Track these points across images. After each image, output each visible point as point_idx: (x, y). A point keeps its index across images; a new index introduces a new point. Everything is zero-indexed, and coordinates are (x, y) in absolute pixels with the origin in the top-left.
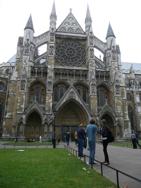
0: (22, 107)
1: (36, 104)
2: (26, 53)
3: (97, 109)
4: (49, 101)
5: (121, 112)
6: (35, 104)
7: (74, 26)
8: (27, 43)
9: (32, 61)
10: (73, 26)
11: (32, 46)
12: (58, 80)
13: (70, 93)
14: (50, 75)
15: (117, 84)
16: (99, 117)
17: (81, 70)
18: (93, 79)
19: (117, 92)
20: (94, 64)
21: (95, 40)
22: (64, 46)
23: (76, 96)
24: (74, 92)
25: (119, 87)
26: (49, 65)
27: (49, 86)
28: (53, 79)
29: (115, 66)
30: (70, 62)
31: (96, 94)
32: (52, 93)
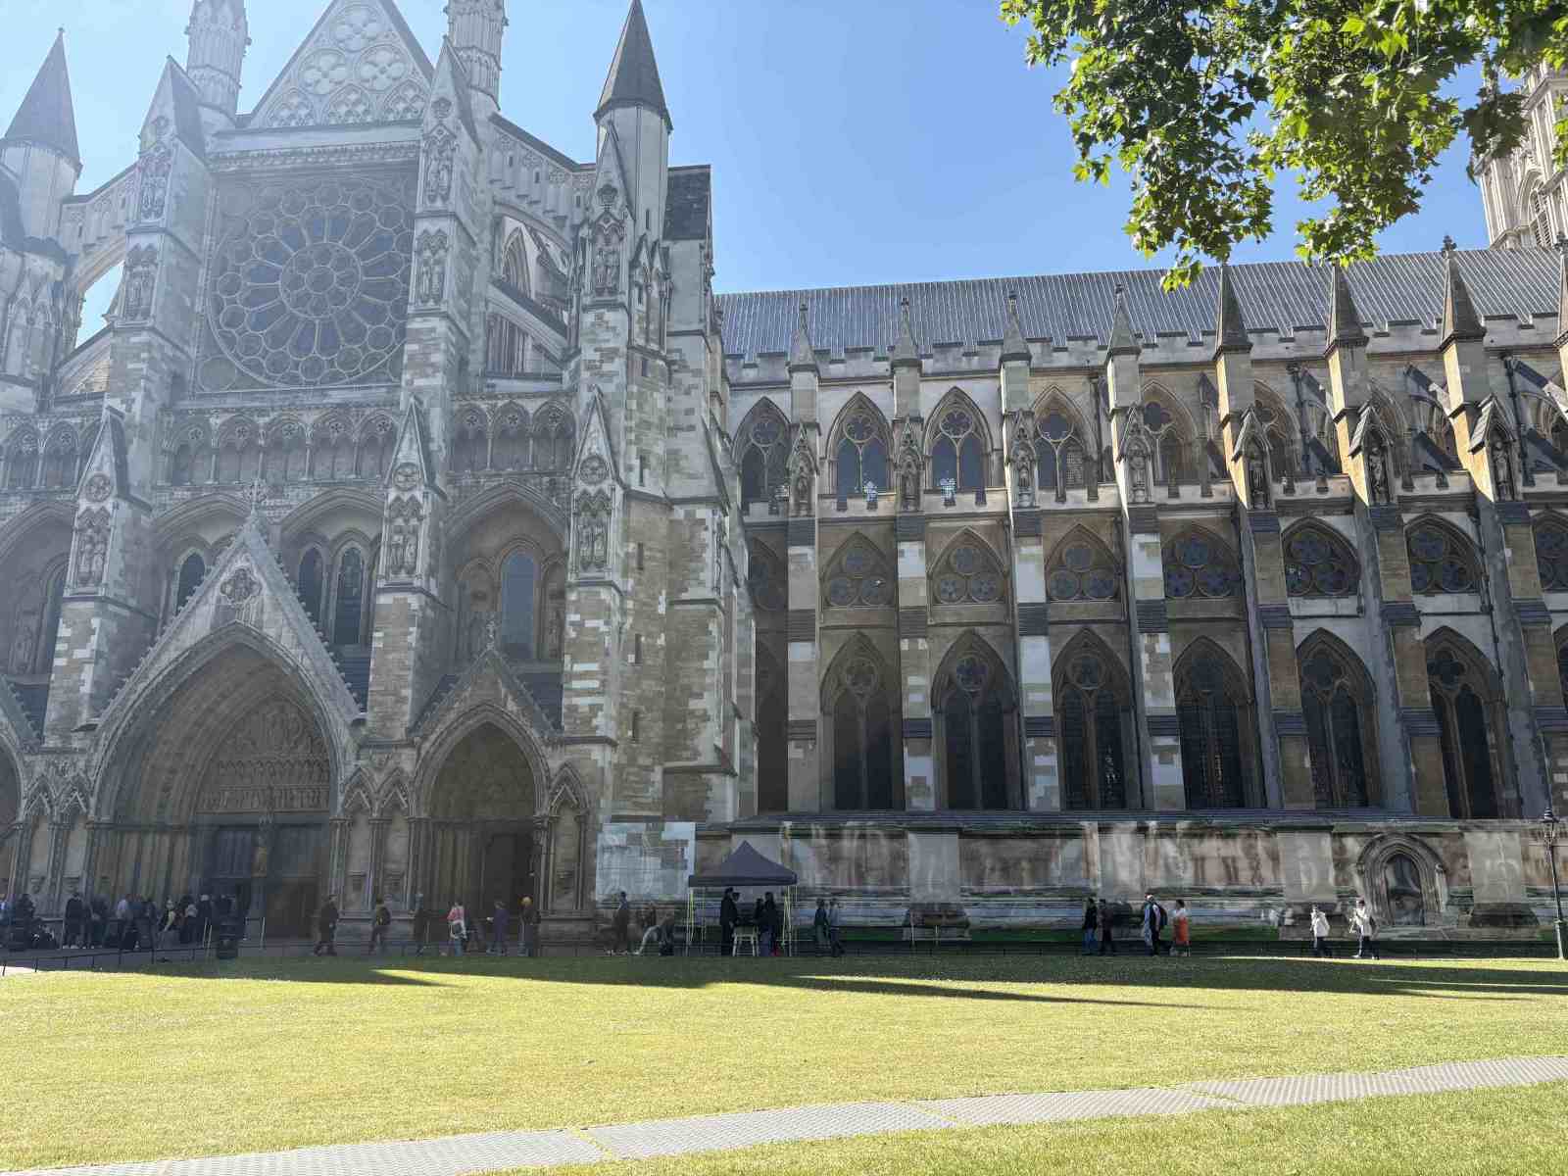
3: (407, 692)
4: (80, 654)
5: (595, 709)
7: (376, 70)
9: (29, 377)
10: (367, 71)
11: (26, 268)
12: (187, 495)
13: (229, 589)
14: (99, 469)
15: (592, 490)
16: (419, 754)
17: (359, 405)
18: (408, 470)
19: (585, 550)
20: (438, 350)
21: (510, 153)
22: (275, 234)
23: (268, 608)
24: (256, 576)
25: (609, 514)
26: (113, 397)
27: (88, 547)
28: (118, 496)
29: (604, 345)
30: (309, 349)
31: (417, 583)
32: (101, 593)
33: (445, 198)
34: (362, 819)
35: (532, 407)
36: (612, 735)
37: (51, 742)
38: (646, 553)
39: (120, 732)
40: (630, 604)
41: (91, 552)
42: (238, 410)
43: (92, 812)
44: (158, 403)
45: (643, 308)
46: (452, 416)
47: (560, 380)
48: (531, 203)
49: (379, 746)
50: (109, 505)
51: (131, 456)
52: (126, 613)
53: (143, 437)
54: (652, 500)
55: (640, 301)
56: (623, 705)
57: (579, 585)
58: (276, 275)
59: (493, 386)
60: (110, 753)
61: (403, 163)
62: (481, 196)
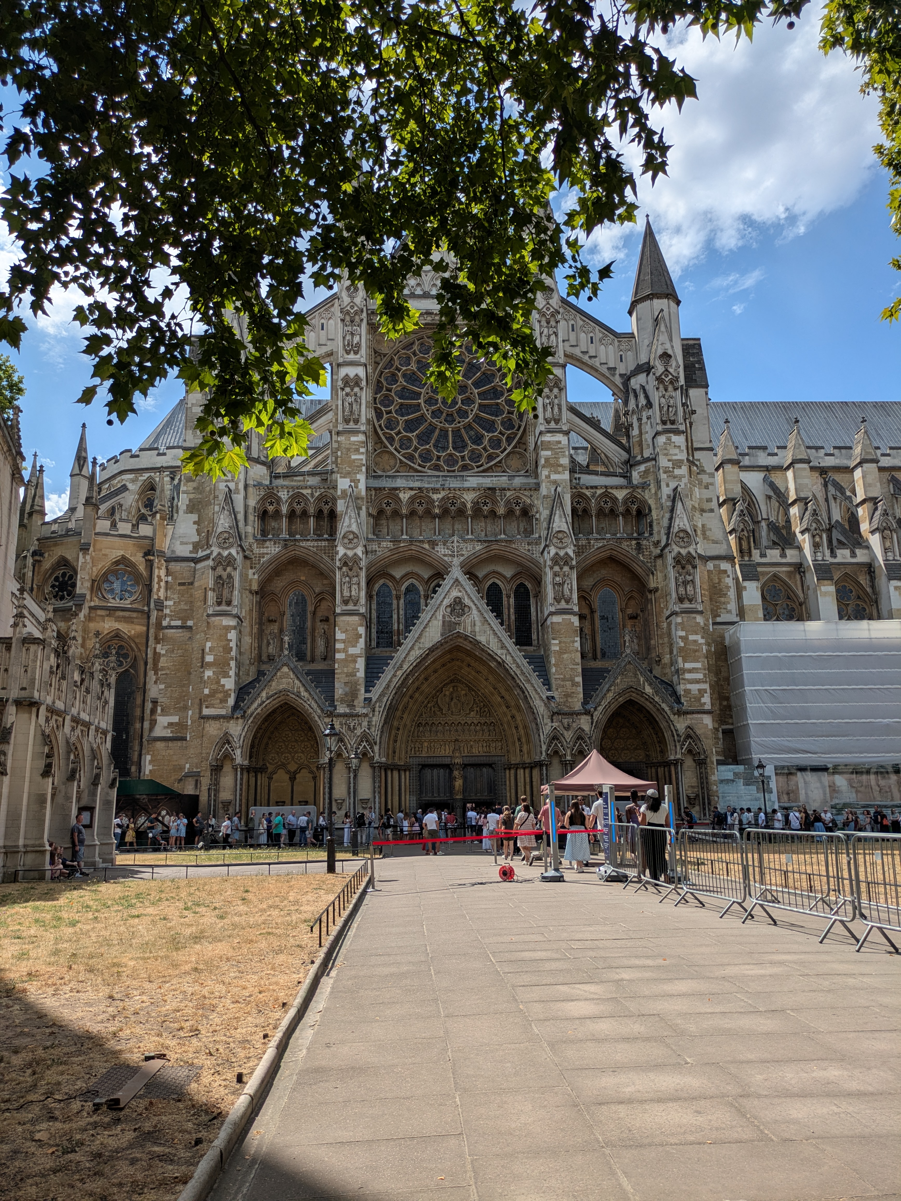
0: (227, 687)
1: (291, 670)
3: (579, 679)
4: (352, 651)
5: (702, 692)
6: (286, 669)
12: (390, 545)
14: (349, 527)
15: (684, 552)
16: (592, 719)
17: (500, 489)
18: (560, 535)
19: (681, 591)
20: (564, 456)
21: (572, 322)
23: (478, 623)
24: (467, 601)
25: (695, 567)
27: (347, 579)
28: (364, 546)
29: (675, 458)
30: (445, 448)
31: (573, 608)
32: (362, 610)
34: (555, 761)
35: (621, 495)
37: (342, 709)
39: (389, 703)
41: (350, 583)
43: (377, 755)
46: (572, 499)
47: (628, 477)
48: (590, 357)
49: (564, 714)
50: (359, 552)
57: (682, 612)
58: (418, 395)
60: (383, 718)
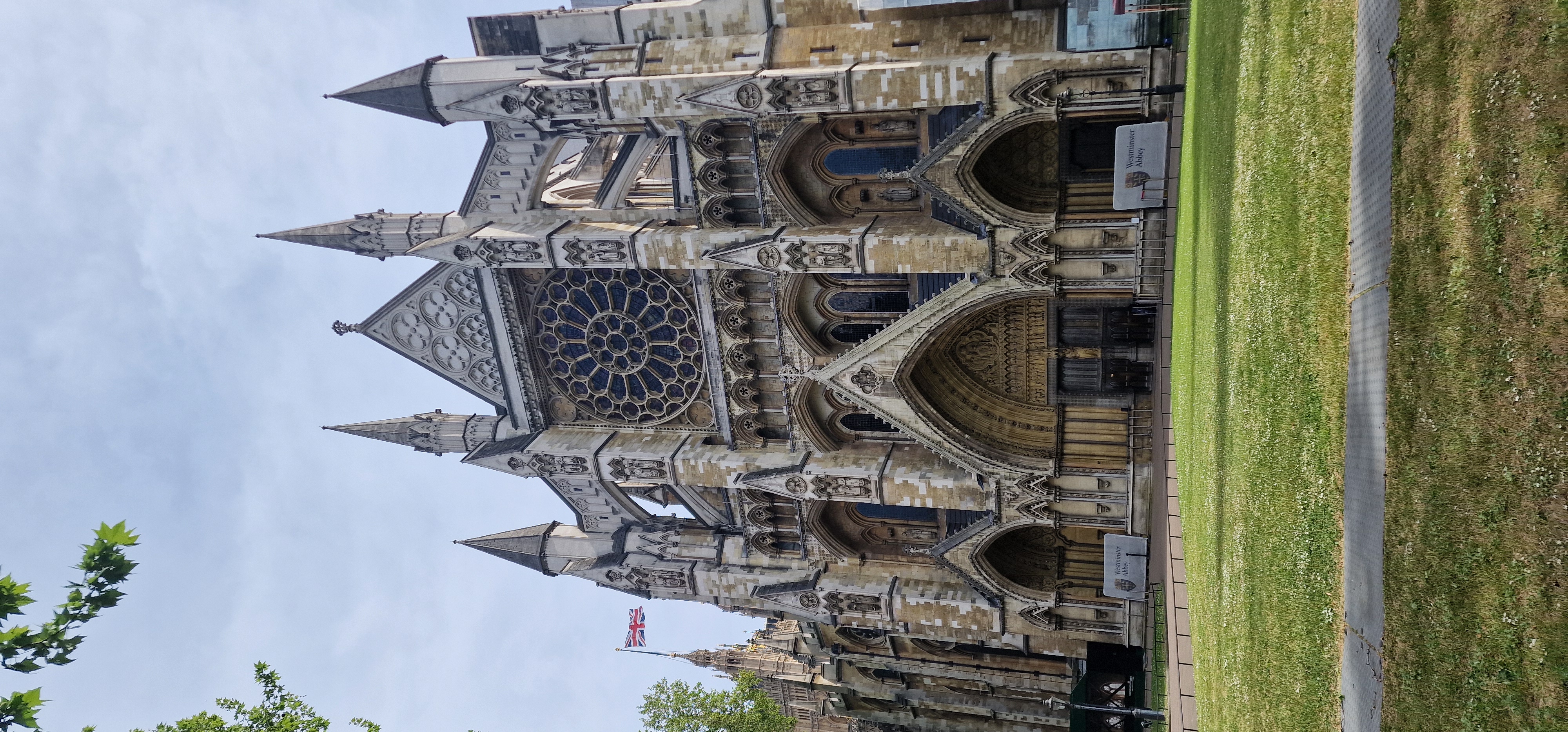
0: (969, 609)
1: (946, 552)
2: (683, 582)
3: (948, 241)
5: (961, 74)
6: (947, 556)
7: (443, 315)
8: (629, 577)
10: (444, 320)
11: (637, 550)
12: (797, 427)
13: (868, 388)
14: (781, 486)
15: (767, 96)
16: (1000, 226)
17: (714, 303)
18: (764, 255)
19: (820, 98)
20: (662, 242)
21: (489, 198)
22: (585, 380)
23: (882, 357)
24: (856, 369)
25: (786, 79)
26: (726, 482)
27: (840, 490)
28: (801, 472)
29: (640, 97)
30: (674, 349)
31: (856, 240)
32: (875, 478)
33: (536, 246)
34: (1057, 269)
35: (701, 160)
36: (985, 58)
37: (991, 505)
38: (819, 45)
39: (982, 457)
40: (866, 55)
41: (844, 488)
42: (727, 395)
43: (1045, 473)
44: (729, 452)
45: (603, 66)
46: (716, 225)
47: (675, 138)
48: (528, 177)
49: (994, 261)
50: (808, 478)
51: (771, 467)
52: (890, 463)
53: (755, 460)
54: (771, 44)
55: (597, 69)
56: (957, 52)
57: (851, 100)
58: (616, 377)
59: (686, 198)
60: (999, 463)
61: (512, 284)
62: (529, 220)
